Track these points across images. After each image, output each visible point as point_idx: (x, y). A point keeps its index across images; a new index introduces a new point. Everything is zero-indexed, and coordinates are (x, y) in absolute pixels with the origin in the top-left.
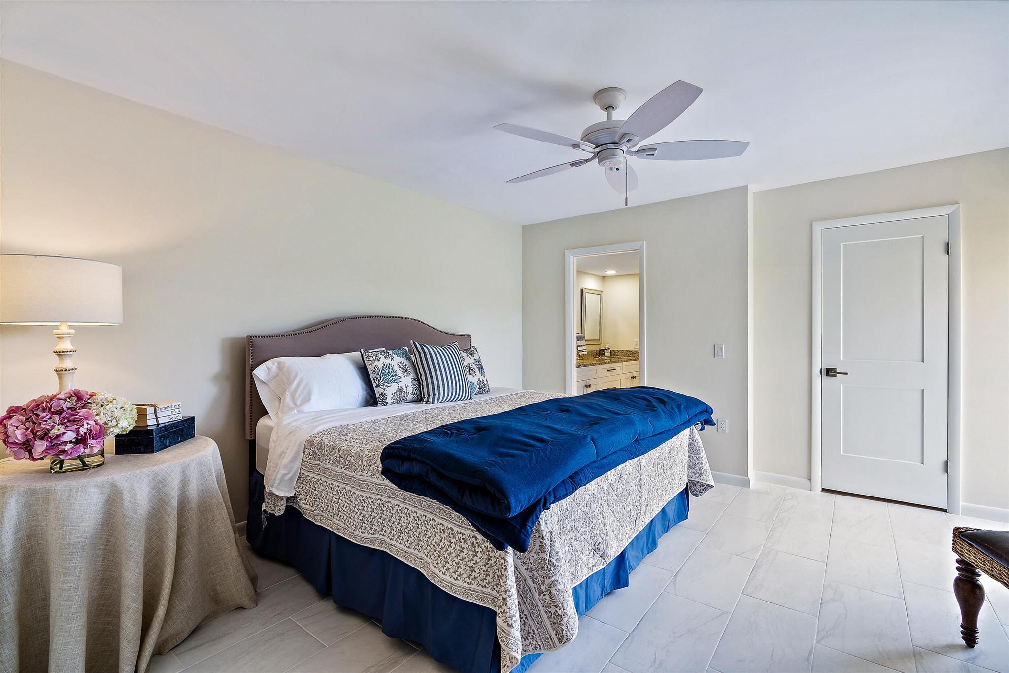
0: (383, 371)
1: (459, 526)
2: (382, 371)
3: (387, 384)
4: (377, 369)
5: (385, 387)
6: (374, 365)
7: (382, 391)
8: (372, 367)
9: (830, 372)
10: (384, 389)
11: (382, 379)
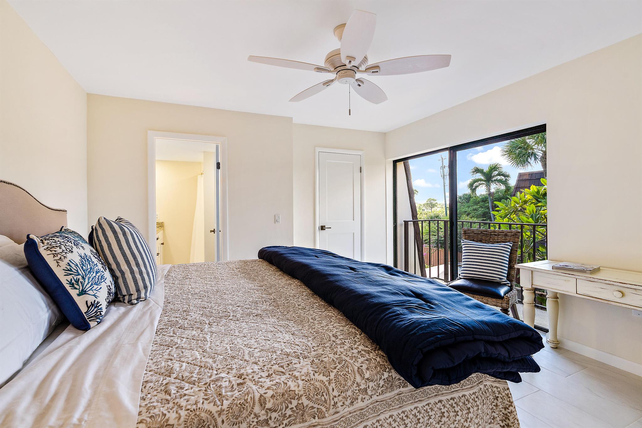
0: (84, 268)
1: (471, 387)
2: (82, 268)
3: (95, 287)
4: (73, 266)
5: (95, 292)
6: (66, 261)
7: (91, 299)
8: (63, 264)
9: (323, 228)
10: (94, 295)
11: (87, 280)
